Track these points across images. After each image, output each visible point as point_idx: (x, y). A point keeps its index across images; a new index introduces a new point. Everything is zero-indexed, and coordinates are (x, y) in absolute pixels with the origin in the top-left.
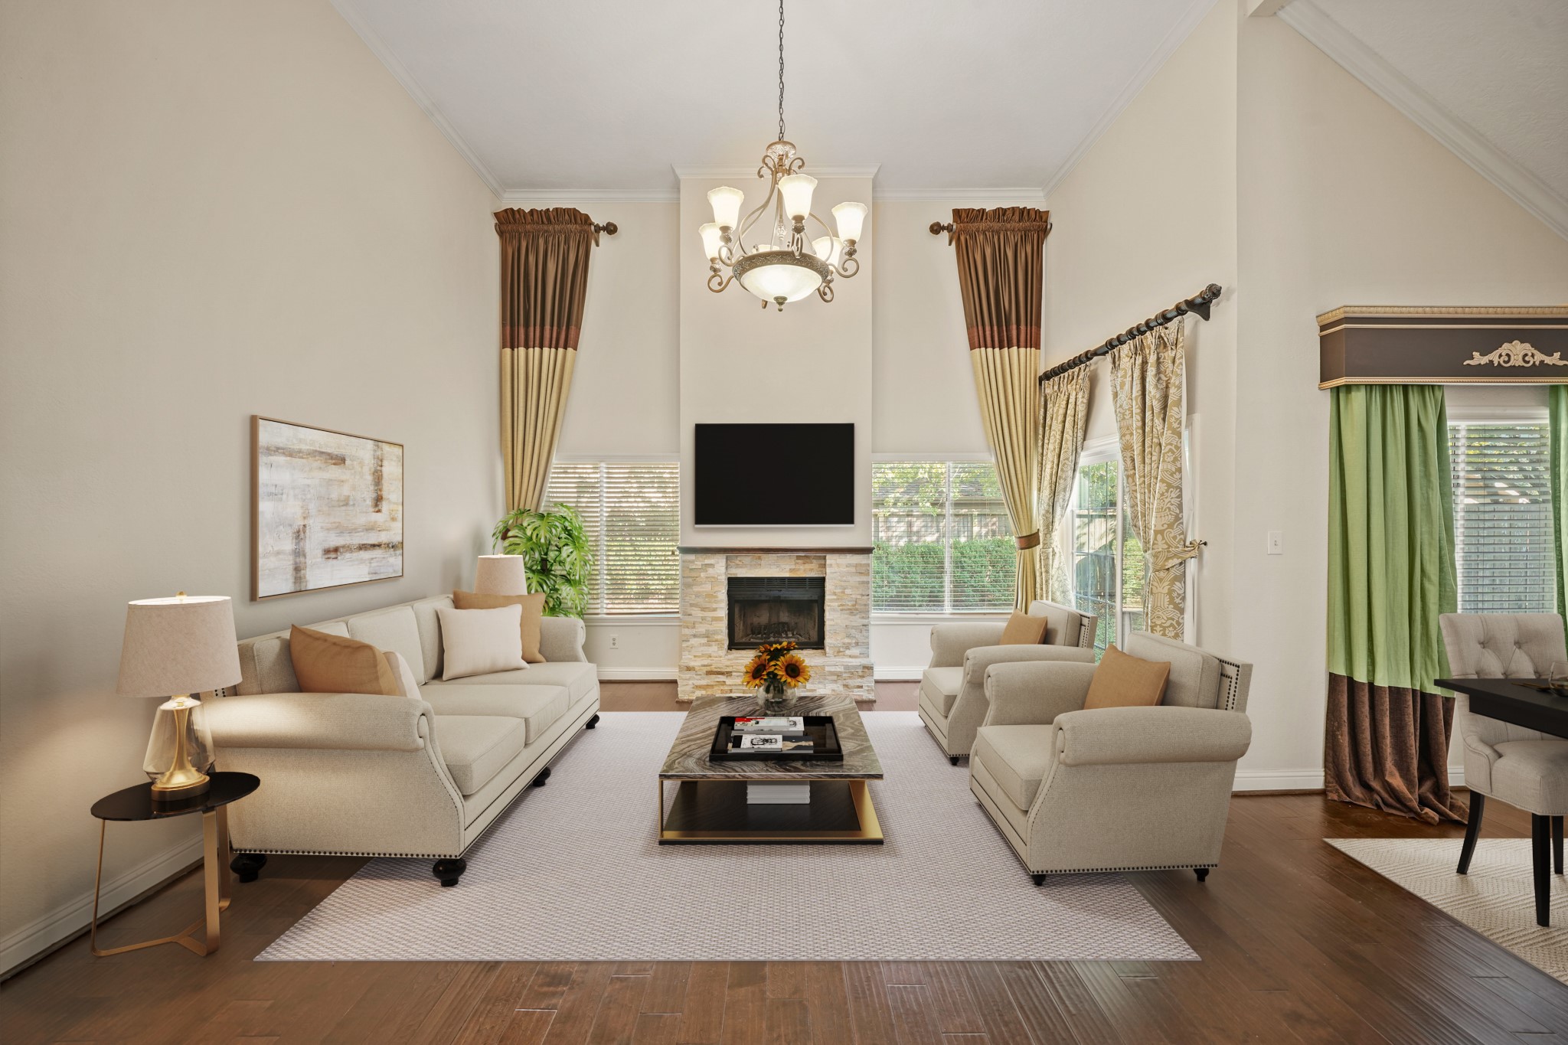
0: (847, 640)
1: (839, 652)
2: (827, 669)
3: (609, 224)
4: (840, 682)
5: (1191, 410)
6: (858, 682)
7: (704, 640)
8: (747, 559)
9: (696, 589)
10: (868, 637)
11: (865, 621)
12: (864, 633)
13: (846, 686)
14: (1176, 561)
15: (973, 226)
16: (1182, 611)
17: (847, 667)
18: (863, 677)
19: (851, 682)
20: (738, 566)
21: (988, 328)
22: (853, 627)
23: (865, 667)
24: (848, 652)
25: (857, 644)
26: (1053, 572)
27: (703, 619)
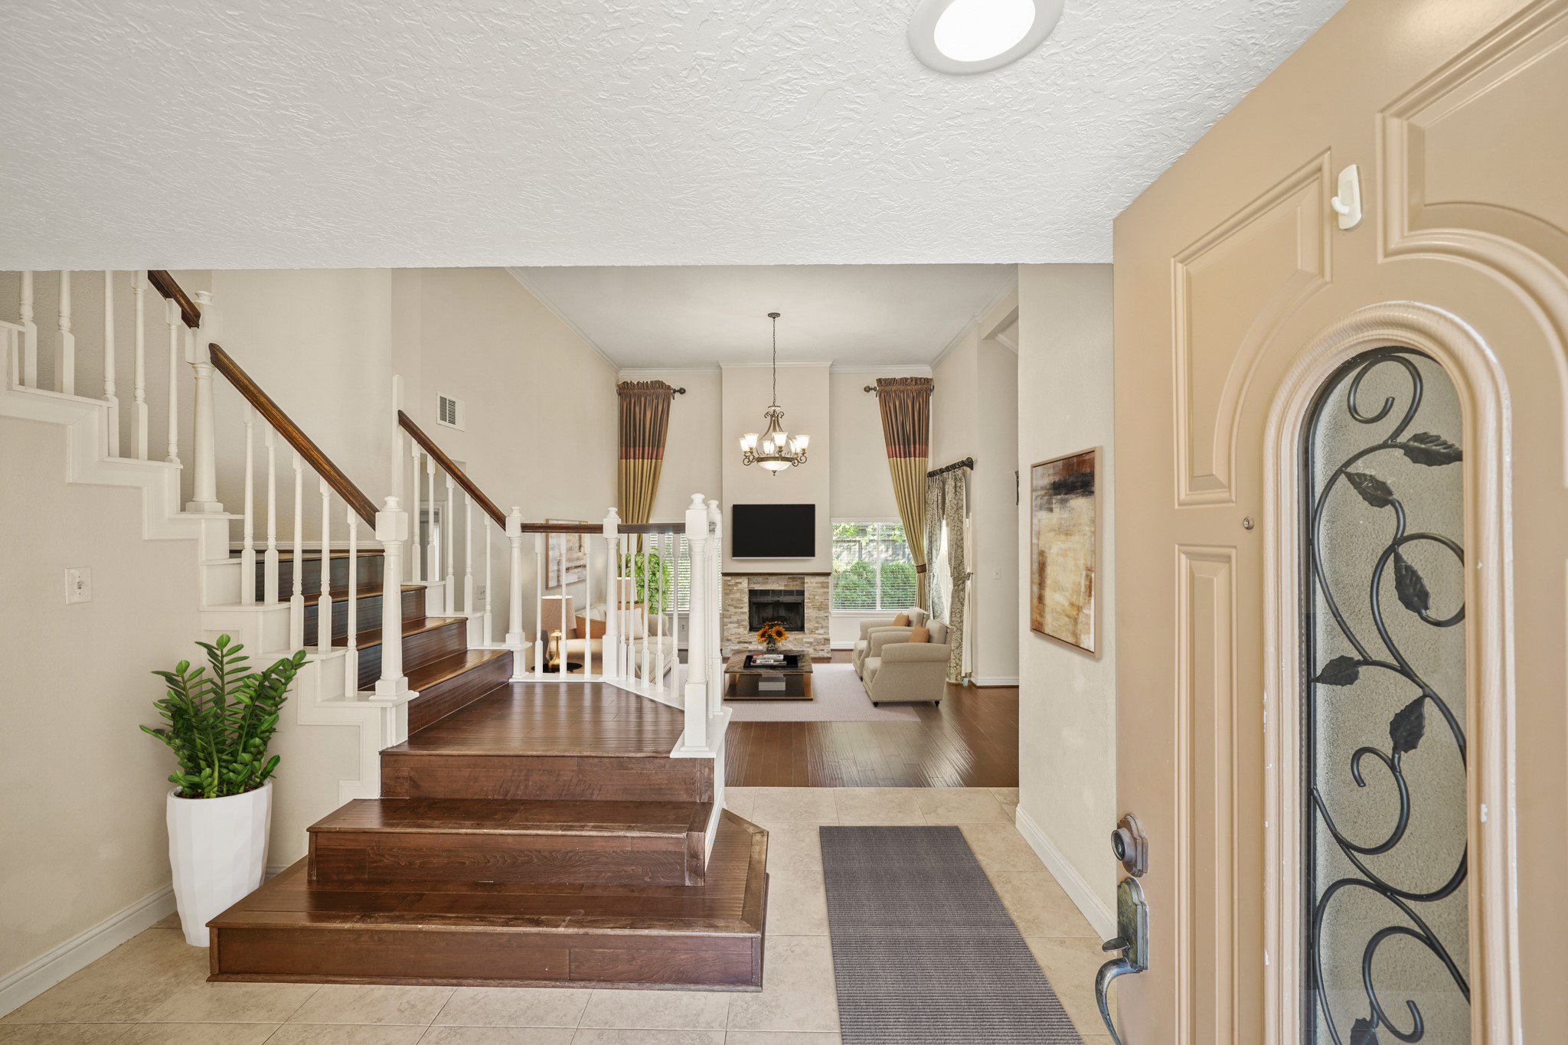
0: (816, 625)
1: (812, 632)
2: (804, 640)
3: (681, 389)
4: (812, 647)
5: (967, 513)
6: (822, 647)
7: (736, 625)
8: (760, 579)
9: (731, 596)
10: (828, 623)
11: (826, 614)
12: (826, 621)
13: (815, 650)
14: (961, 581)
15: (888, 388)
16: (963, 605)
17: (816, 639)
18: (824, 645)
19: (817, 647)
20: (755, 583)
21: (897, 447)
22: (820, 618)
23: (825, 639)
24: (817, 632)
25: (822, 627)
26: (933, 586)
27: (736, 613)
